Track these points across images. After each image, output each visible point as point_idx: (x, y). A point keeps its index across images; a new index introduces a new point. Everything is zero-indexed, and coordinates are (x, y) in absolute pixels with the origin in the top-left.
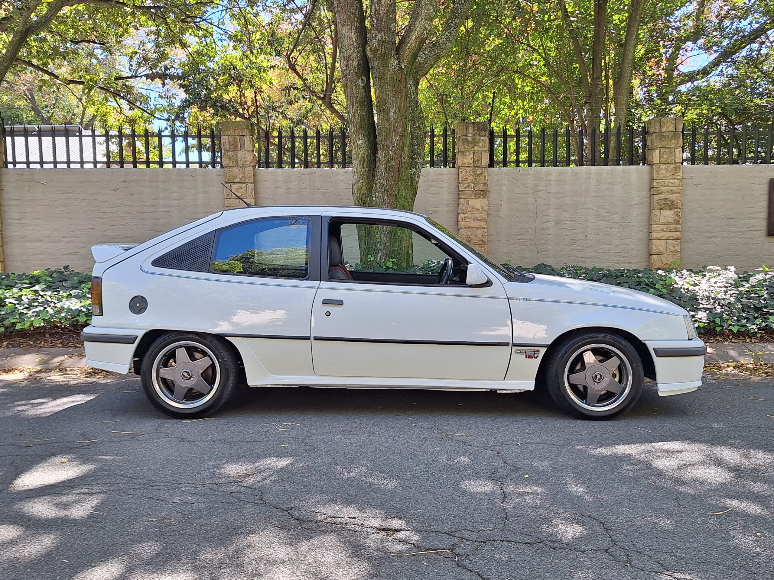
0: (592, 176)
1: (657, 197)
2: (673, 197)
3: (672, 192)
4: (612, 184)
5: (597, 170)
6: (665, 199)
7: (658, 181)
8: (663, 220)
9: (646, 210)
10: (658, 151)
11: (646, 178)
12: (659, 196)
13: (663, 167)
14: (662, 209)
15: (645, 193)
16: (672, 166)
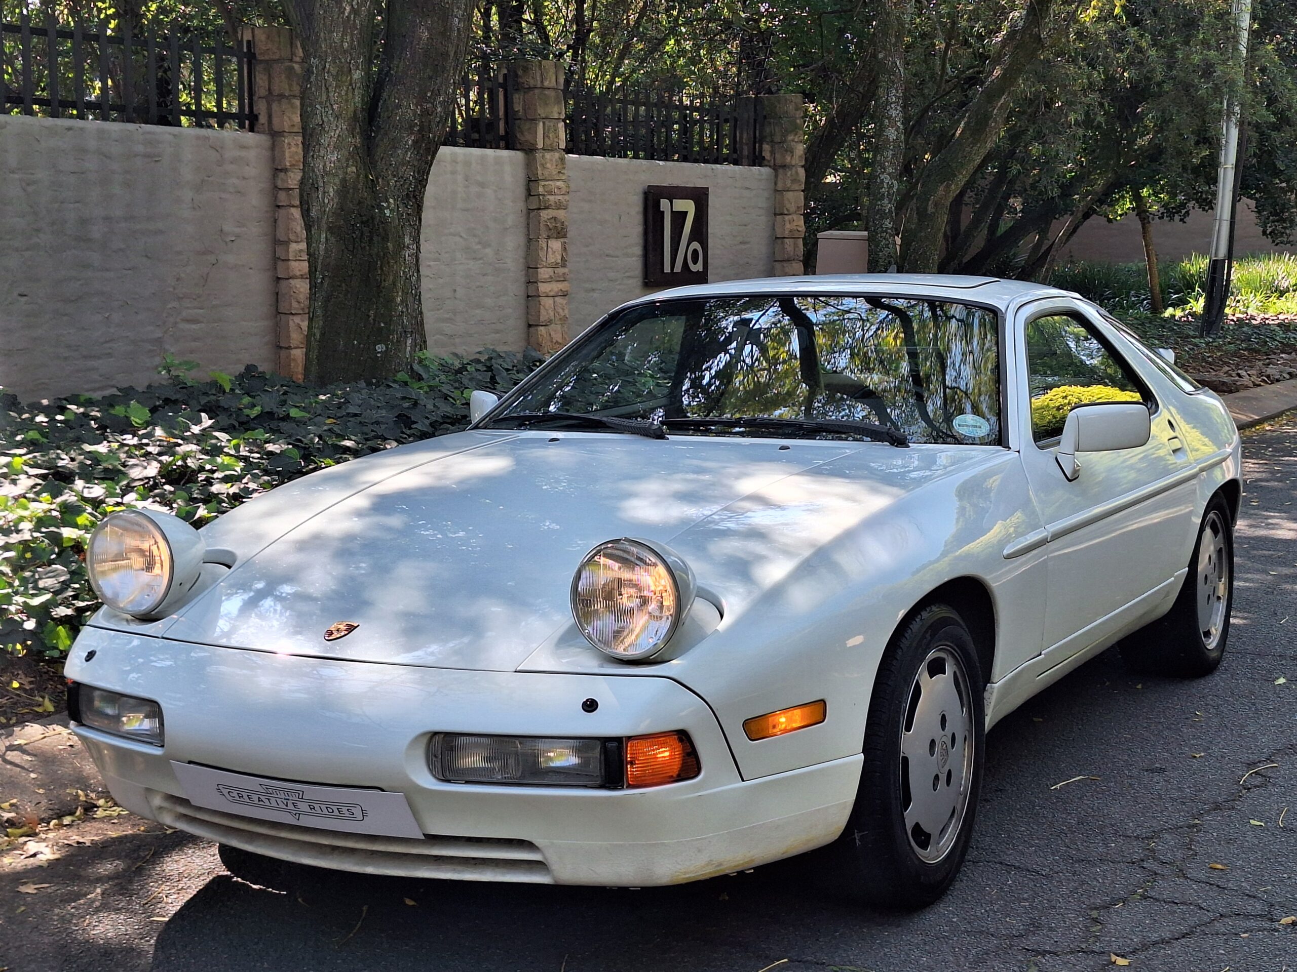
0: (459, 168)
1: (545, 215)
2: (561, 214)
3: (559, 206)
4: (482, 185)
5: (464, 155)
6: (555, 218)
7: (543, 183)
8: (551, 259)
9: (522, 240)
10: (541, 124)
11: (521, 175)
12: (546, 212)
13: (548, 155)
14: (549, 237)
15: (521, 205)
16: (557, 155)
